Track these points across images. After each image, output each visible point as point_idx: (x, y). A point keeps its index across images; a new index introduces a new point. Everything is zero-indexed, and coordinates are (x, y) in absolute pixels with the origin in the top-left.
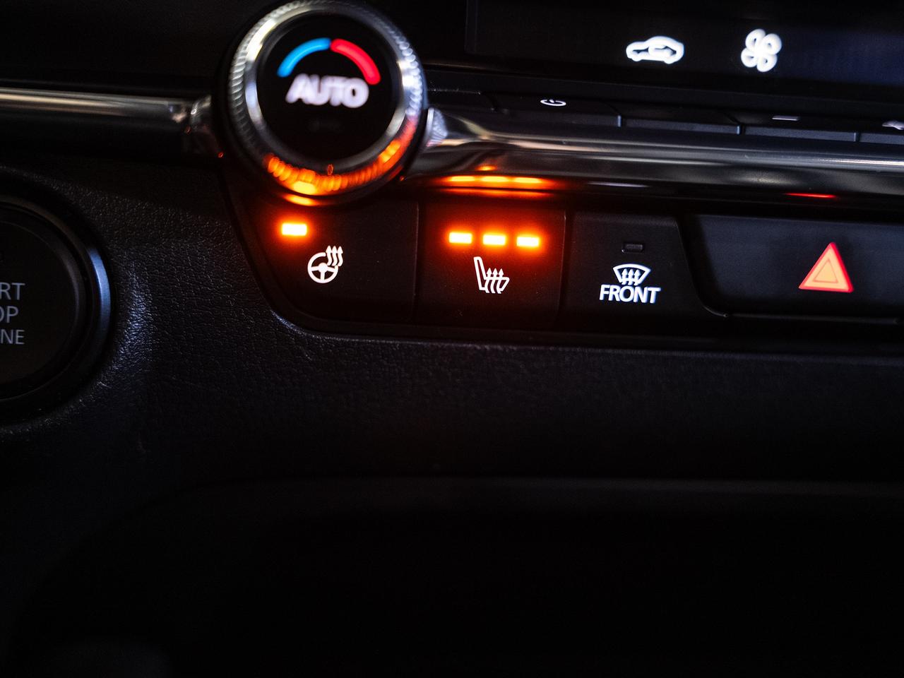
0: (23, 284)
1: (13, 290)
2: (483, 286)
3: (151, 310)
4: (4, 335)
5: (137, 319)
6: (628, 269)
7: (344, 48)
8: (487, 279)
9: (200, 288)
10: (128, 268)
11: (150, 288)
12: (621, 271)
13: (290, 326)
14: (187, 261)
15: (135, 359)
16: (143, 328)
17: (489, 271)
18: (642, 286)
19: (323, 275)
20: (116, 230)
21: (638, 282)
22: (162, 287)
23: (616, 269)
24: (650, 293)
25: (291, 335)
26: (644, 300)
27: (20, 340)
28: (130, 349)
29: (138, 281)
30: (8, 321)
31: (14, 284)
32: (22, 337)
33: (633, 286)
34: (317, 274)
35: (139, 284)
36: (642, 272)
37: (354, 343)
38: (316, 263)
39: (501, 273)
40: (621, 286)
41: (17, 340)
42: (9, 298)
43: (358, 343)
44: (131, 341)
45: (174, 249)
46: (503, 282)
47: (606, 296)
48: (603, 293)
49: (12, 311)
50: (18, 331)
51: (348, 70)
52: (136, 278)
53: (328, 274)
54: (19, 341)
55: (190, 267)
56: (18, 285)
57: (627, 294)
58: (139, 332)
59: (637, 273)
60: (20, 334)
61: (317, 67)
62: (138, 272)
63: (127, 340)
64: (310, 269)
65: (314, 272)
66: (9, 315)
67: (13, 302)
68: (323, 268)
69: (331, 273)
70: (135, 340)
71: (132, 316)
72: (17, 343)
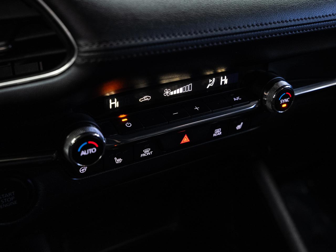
1: (12, 194)
2: (117, 162)
6: (146, 150)
7: (90, 142)
8: (118, 161)
12: (145, 151)
17: (118, 159)
18: (149, 152)
19: (83, 171)
21: (148, 152)
23: (144, 151)
24: (151, 153)
26: (150, 154)
33: (147, 153)
34: (82, 171)
36: (149, 150)
38: (81, 170)
39: (120, 159)
40: (145, 153)
41: (15, 203)
46: (121, 160)
47: (142, 156)
48: (141, 156)
51: (91, 146)
53: (84, 171)
57: (146, 154)
59: (148, 150)
61: (85, 148)
64: (80, 171)
65: (81, 171)
66: (12, 199)
67: (13, 196)
68: (83, 170)
69: (85, 170)
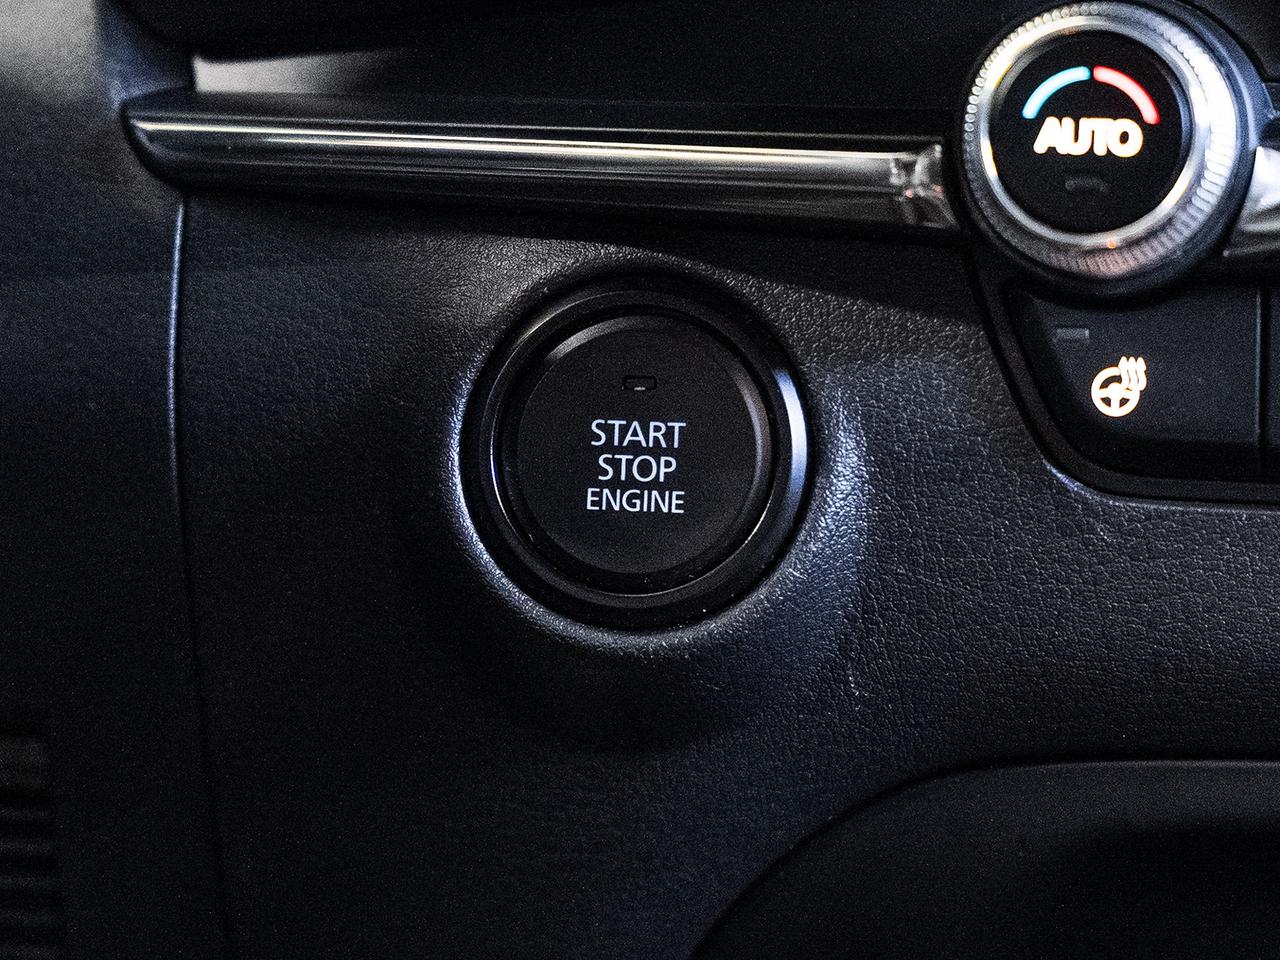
0: (684, 425)
1: (669, 433)
3: (866, 461)
4: (656, 500)
5: (844, 476)
9: (937, 426)
10: (833, 399)
11: (863, 429)
13: (1074, 486)
14: (917, 386)
15: (842, 537)
16: (853, 489)
19: (1115, 402)
20: (815, 342)
22: (880, 426)
25: (1076, 501)
27: (678, 507)
28: (834, 521)
29: (846, 418)
30: (662, 479)
31: (670, 424)
32: (682, 502)
34: (1107, 401)
35: (849, 422)
37: (1174, 513)
38: (1105, 384)
41: (673, 506)
42: (664, 445)
43: (1183, 514)
44: (836, 507)
45: (898, 368)
49: (668, 464)
50: (675, 493)
52: (843, 413)
53: (1124, 402)
54: (676, 509)
55: (921, 395)
56: (677, 425)
58: (847, 495)
60: (678, 497)
61: (1073, 104)
62: (846, 404)
63: (830, 506)
64: (1097, 394)
65: (1102, 399)
66: (663, 470)
67: (669, 451)
68: (1115, 392)
69: (1129, 400)
70: (842, 507)
71: (837, 470)
72: (674, 510)
